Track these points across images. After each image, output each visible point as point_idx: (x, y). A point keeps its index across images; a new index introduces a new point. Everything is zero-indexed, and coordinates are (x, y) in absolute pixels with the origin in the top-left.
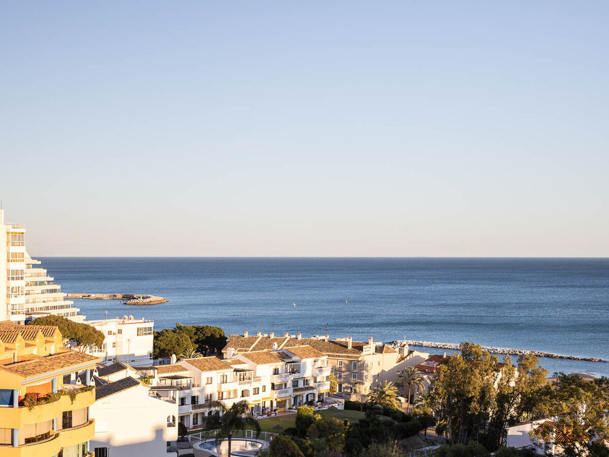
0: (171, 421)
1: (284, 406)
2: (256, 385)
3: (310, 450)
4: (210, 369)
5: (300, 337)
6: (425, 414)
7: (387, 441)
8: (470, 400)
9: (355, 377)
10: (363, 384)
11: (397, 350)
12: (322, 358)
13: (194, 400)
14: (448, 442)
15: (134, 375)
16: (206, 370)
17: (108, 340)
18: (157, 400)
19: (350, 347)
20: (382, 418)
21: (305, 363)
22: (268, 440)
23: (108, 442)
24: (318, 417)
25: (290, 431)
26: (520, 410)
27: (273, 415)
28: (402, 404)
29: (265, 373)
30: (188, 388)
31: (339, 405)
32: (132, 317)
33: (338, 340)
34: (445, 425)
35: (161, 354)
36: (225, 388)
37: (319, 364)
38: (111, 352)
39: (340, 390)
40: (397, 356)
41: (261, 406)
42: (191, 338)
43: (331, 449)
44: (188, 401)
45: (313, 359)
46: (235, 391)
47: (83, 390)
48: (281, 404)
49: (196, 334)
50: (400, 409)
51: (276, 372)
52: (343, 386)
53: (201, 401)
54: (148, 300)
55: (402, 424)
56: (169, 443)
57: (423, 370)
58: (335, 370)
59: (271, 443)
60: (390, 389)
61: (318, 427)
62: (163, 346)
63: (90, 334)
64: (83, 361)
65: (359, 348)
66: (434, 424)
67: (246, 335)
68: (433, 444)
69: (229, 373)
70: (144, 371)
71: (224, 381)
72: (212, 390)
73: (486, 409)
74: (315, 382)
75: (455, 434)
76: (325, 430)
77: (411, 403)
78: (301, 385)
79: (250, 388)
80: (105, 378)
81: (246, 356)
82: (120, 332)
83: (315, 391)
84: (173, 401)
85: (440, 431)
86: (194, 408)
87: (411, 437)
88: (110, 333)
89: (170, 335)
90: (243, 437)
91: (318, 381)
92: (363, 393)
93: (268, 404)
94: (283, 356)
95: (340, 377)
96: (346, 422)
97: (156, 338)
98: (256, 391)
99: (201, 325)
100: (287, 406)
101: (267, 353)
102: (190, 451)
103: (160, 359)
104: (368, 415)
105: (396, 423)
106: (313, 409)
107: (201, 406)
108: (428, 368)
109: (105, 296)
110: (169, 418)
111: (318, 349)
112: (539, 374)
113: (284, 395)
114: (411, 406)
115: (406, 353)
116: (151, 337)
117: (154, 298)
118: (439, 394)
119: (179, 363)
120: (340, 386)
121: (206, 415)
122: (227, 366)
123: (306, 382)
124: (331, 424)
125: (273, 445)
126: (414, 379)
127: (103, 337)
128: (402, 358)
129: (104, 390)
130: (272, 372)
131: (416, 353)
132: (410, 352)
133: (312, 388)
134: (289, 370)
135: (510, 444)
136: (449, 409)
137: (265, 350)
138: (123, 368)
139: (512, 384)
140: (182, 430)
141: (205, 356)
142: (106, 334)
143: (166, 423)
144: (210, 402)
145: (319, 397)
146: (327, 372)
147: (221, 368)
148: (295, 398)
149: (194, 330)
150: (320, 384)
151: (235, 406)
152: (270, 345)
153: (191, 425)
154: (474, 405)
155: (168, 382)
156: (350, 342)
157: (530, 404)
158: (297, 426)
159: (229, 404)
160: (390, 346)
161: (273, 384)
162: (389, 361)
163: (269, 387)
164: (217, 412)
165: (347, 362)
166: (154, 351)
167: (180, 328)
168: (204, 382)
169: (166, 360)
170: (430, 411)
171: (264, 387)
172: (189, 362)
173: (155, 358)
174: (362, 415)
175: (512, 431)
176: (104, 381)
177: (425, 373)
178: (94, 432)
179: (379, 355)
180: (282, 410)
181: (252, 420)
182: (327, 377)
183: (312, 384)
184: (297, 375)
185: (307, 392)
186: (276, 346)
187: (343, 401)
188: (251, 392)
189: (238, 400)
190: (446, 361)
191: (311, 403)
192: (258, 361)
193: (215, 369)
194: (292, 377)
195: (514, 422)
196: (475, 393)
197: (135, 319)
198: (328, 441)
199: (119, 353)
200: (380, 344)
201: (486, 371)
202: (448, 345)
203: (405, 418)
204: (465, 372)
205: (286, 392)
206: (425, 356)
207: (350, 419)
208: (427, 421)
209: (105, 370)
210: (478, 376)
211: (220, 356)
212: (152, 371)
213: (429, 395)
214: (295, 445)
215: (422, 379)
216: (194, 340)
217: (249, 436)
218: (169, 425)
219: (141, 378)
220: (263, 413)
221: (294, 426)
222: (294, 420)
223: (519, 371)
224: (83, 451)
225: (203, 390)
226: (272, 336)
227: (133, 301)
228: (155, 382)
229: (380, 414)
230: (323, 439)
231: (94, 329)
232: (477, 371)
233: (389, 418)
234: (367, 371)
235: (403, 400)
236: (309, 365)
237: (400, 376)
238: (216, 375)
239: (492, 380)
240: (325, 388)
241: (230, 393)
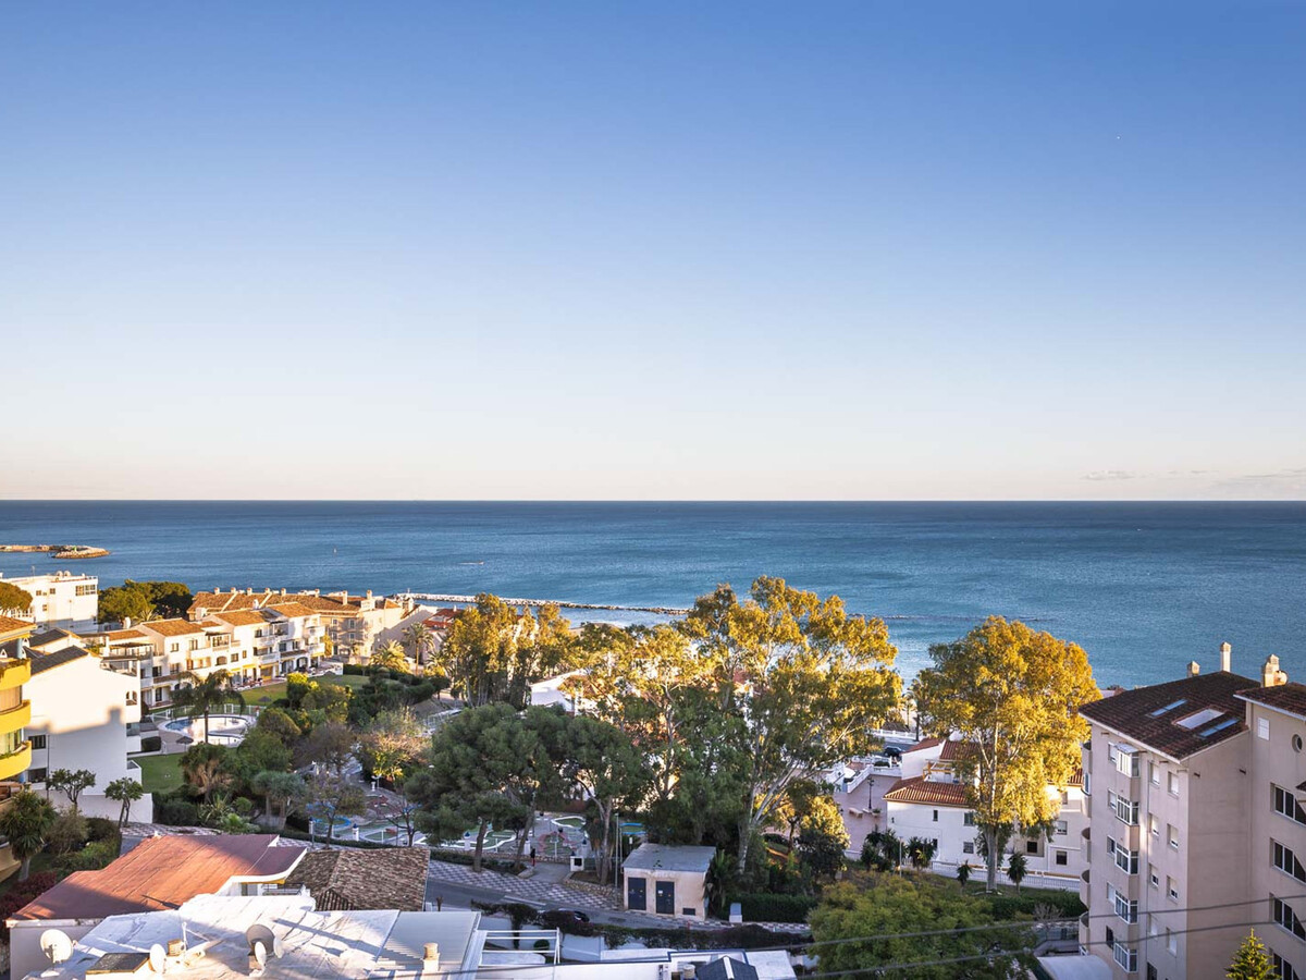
0: (131, 697)
1: (271, 673)
2: (233, 650)
3: (307, 724)
4: (176, 634)
5: (284, 593)
6: (437, 674)
7: (398, 707)
8: (487, 658)
9: (352, 637)
10: (363, 644)
11: (400, 604)
12: (313, 617)
13: (156, 672)
14: (466, 704)
15: (79, 643)
16: (170, 635)
17: (37, 602)
18: (112, 673)
19: (345, 603)
20: (389, 682)
21: (293, 624)
22: (253, 715)
23: (46, 727)
24: (314, 685)
25: (284, 704)
26: (542, 664)
27: (257, 685)
28: (410, 666)
29: (245, 636)
30: (148, 656)
31: (337, 669)
32: (68, 573)
33: (331, 595)
34: (461, 686)
35: (109, 618)
36: (196, 655)
37: (310, 623)
38: (41, 617)
39: (336, 653)
40: (401, 611)
41: (242, 675)
42: (146, 597)
43: (332, 721)
44: (149, 673)
45: (301, 619)
46: (208, 659)
47: (13, 664)
48: (267, 671)
49: (152, 592)
50: (409, 671)
51: (259, 634)
52: (339, 647)
53: (166, 673)
54: (84, 552)
55: (413, 687)
56: (129, 725)
57: (431, 625)
58: (330, 631)
59: (258, 718)
60: (396, 649)
61: (315, 696)
62: (111, 608)
63: (12, 595)
64: (13, 629)
65: (357, 604)
66: (448, 686)
67: (218, 592)
68: (449, 709)
69: (201, 637)
70: (92, 639)
71: (194, 646)
72: (178, 658)
73: (505, 666)
74: (307, 644)
75: (474, 696)
76: (323, 699)
77: (421, 663)
78: (290, 648)
79: (227, 653)
80: (40, 649)
81: (221, 616)
82: (53, 591)
83: (306, 655)
84: (133, 673)
85: (454, 693)
86: (156, 681)
87: (424, 702)
88: (39, 593)
89: (120, 594)
90: (220, 713)
91: (310, 642)
92: (363, 654)
93: (250, 673)
94: (267, 615)
95: (335, 638)
96: (347, 689)
97: (101, 598)
98: (235, 658)
99: (159, 582)
100: (274, 674)
101: (247, 613)
102: (155, 734)
103: (106, 624)
104: (373, 680)
105: (405, 687)
106: (308, 675)
107: (165, 679)
108: (437, 623)
109: (26, 548)
110: (128, 695)
111: (308, 607)
112: (562, 625)
113: (269, 661)
114: (421, 668)
115: (411, 608)
116: (95, 597)
117: (92, 550)
118: (453, 653)
119: (135, 628)
120: (336, 647)
121: (173, 689)
122: (197, 629)
123: (296, 645)
124: (330, 692)
125: (262, 721)
126: (422, 637)
127: (31, 599)
128: (407, 614)
129: (41, 664)
130: (254, 634)
131: (422, 607)
132: (416, 607)
133: (303, 652)
134: (275, 631)
135: (535, 702)
136: (465, 669)
137: (242, 609)
138: (65, 635)
139: (532, 637)
140: (145, 709)
141: (165, 617)
142: (33, 595)
143: (125, 700)
144: (176, 672)
145: (312, 661)
146: (321, 632)
147: (189, 632)
148: (284, 664)
149: (150, 588)
150: (313, 646)
151: (211, 676)
152: (248, 603)
153: (154, 702)
154: (493, 662)
155: (121, 651)
156: (345, 596)
157: (552, 658)
158: (290, 697)
159: (203, 674)
160: (392, 601)
161: (255, 649)
162: (392, 617)
163: (251, 652)
164: (189, 685)
165: (342, 621)
166: (99, 615)
167: (131, 585)
168: (168, 649)
169: (113, 624)
170: (443, 671)
171: (245, 653)
172: (148, 626)
173: (101, 623)
174: (365, 680)
175: (536, 688)
176: (38, 653)
177: (434, 629)
178: (29, 718)
179: (380, 611)
180: (268, 678)
181: (233, 692)
182: (321, 638)
183: (303, 646)
184: (284, 637)
185: (297, 657)
186: (256, 604)
187: (341, 665)
188: (229, 659)
189: (214, 669)
190: (460, 615)
191: (303, 670)
192: (236, 622)
193: (182, 633)
194: (279, 640)
195: (536, 679)
196: (491, 648)
197: (72, 575)
198: (328, 712)
199: (52, 618)
200: (380, 598)
201: (503, 625)
202: (456, 598)
203: (416, 681)
204: (481, 626)
205: (272, 657)
206: (433, 610)
207: (352, 685)
208: (440, 683)
209: (36, 640)
210: (495, 630)
211: (186, 617)
212: (101, 638)
213: (441, 654)
214: (289, 718)
215: (432, 636)
216: (149, 599)
217: (229, 710)
218: (129, 703)
219: (88, 647)
220: (245, 684)
221: (284, 696)
222: (285, 690)
223: (539, 623)
224: (16, 741)
225: (165, 660)
226: (250, 593)
227: (65, 554)
228: (106, 652)
229: (386, 677)
230: (323, 710)
231: (17, 589)
232: (493, 625)
233: (396, 682)
234: (366, 630)
235: (411, 660)
236: (298, 626)
237: (406, 634)
238: (184, 641)
239: (511, 634)
240: (320, 651)
241: (201, 661)
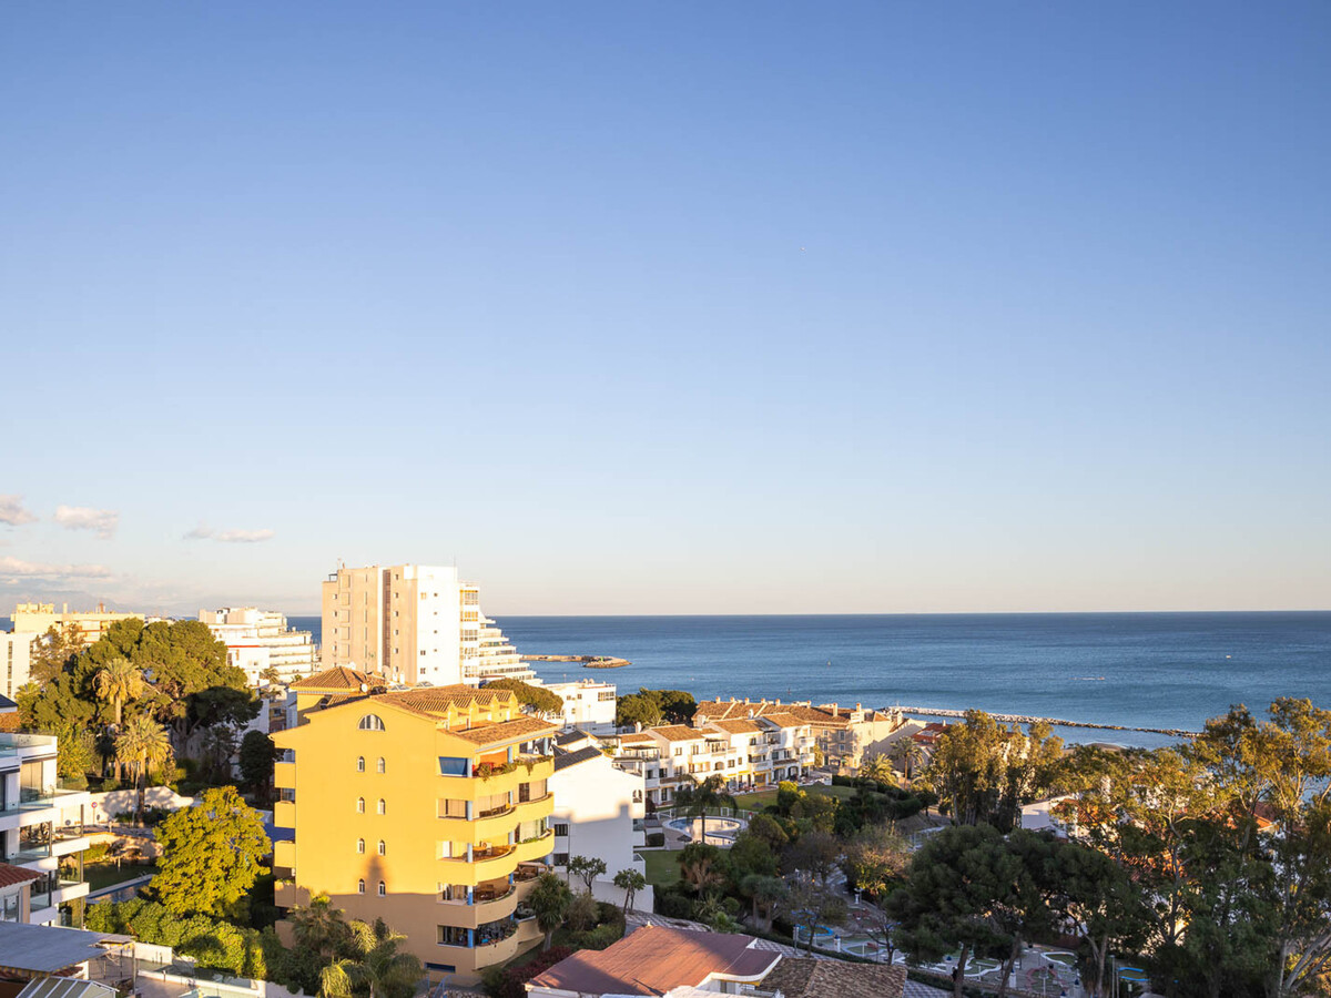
0: (637, 796)
1: (764, 780)
2: (731, 756)
3: (795, 831)
4: (679, 739)
5: (778, 703)
6: (925, 790)
7: (883, 821)
8: (975, 775)
9: (842, 748)
10: (852, 756)
11: (889, 717)
12: (805, 727)
13: (662, 773)
14: (953, 823)
15: (596, 744)
16: (674, 740)
17: (567, 706)
18: (621, 772)
19: (835, 715)
20: (876, 795)
21: (785, 733)
22: (746, 819)
23: (569, 817)
24: (803, 794)
25: (770, 809)
26: (1036, 784)
27: (751, 791)
28: (898, 780)
29: (741, 743)
30: (655, 759)
31: (826, 780)
32: (592, 680)
33: (822, 706)
34: (949, 804)
35: (625, 722)
36: (697, 760)
37: (801, 734)
38: (571, 719)
39: (826, 763)
40: (888, 725)
41: (737, 780)
42: (657, 704)
43: (818, 830)
44: (656, 774)
45: (794, 728)
46: (708, 764)
47: (540, 760)
48: (760, 778)
49: (662, 699)
50: (897, 785)
51: (753, 742)
52: (830, 758)
53: (671, 774)
54: (609, 662)
55: (901, 802)
56: (635, 821)
57: (920, 740)
58: (821, 742)
59: (749, 822)
60: (883, 763)
61: (803, 805)
62: (627, 713)
63: (548, 699)
64: (540, 729)
65: (846, 716)
66: (936, 802)
67: (718, 701)
68: (937, 826)
69: (700, 743)
70: (607, 740)
71: (695, 751)
72: (681, 762)
73: (995, 785)
74: (798, 753)
75: (962, 815)
76: (811, 808)
77: (909, 778)
78: (782, 757)
79: (724, 760)
80: (564, 747)
81: (719, 724)
82: (580, 697)
83: (798, 764)
84: (639, 774)
85: (943, 810)
86: (662, 782)
87: (910, 818)
88: (569, 698)
89: (635, 700)
90: (717, 815)
91: (801, 752)
92: (853, 766)
93: (745, 779)
94: (761, 724)
95: (826, 748)
96: (835, 800)
97: (618, 704)
98: (731, 764)
99: (668, 691)
100: (767, 781)
101: (742, 722)
102: (660, 830)
103: (624, 727)
104: (860, 792)
105: (892, 801)
106: (797, 784)
107: (670, 780)
108: (925, 738)
109: (563, 658)
110: (635, 792)
111: (799, 717)
112: (1053, 743)
113: (762, 768)
114: (908, 782)
115: (900, 721)
116: (614, 703)
117: (615, 660)
118: (940, 768)
119: (645, 732)
120: (826, 758)
121: (676, 790)
122: (698, 735)
123: (787, 754)
124: (818, 802)
125: (754, 825)
126: (910, 751)
127: (562, 703)
128: (896, 727)
129: (563, 761)
130: (748, 743)
131: (911, 721)
132: (905, 720)
133: (794, 761)
134: (768, 740)
135: (1025, 826)
136: (952, 785)
137: (740, 718)
138: (585, 736)
139: (1024, 756)
140: (650, 806)
141: (673, 723)
142: (564, 699)
143: (632, 798)
144: (680, 775)
145: (803, 771)
146: (811, 743)
147: (691, 738)
148: (776, 772)
149: (661, 696)
150: (804, 756)
151: (707, 780)
152: (745, 712)
153: (660, 801)
154: (981, 780)
155: (633, 752)
156: (835, 708)
157: (1045, 779)
158: (780, 804)
159: (701, 778)
160: (881, 714)
161: (750, 756)
162: (881, 730)
163: (746, 759)
164: (689, 787)
165: (834, 732)
166: (617, 719)
167: (644, 692)
168: (672, 753)
169: (630, 728)
170: (930, 787)
171: (740, 759)
172: (656, 730)
173: (619, 726)
174: (852, 791)
175: (1027, 810)
176: (564, 751)
177: (923, 744)
178: (552, 807)
179: (869, 724)
180: (761, 785)
181: (728, 796)
182: (811, 748)
183: (794, 756)
184: (776, 746)
185: (789, 766)
186: (752, 713)
187: (831, 775)
188: (726, 764)
189: (712, 773)
190: (947, 730)
191: (793, 778)
192: (732, 729)
193: (685, 738)
194: (770, 749)
195: (1028, 800)
196: (981, 766)
197: (596, 683)
198: (815, 821)
199: (579, 720)
200: (869, 711)
201: (992, 742)
202: (948, 712)
203: (903, 795)
204: (968, 742)
205: (766, 765)
206: (922, 724)
207: (840, 796)
208: (927, 799)
209: (565, 739)
210: (985, 747)
211: (690, 724)
212: (615, 740)
213: (929, 769)
214: (777, 824)
215: (920, 750)
216: (660, 706)
217: (725, 814)
218: (636, 801)
219: (604, 748)
220: (740, 789)
221: (775, 803)
222: (776, 797)
223: (1030, 741)
224: (542, 827)
225: (670, 763)
226: (747, 702)
227: (593, 663)
228: (618, 753)
229: (874, 790)
230: (810, 819)
231: (552, 694)
232: (982, 742)
233: (883, 795)
234: (856, 741)
235: (899, 774)
236: (790, 736)
237: (894, 748)
238: (686, 745)
239: (1000, 752)
240: (810, 761)
241: (701, 766)
